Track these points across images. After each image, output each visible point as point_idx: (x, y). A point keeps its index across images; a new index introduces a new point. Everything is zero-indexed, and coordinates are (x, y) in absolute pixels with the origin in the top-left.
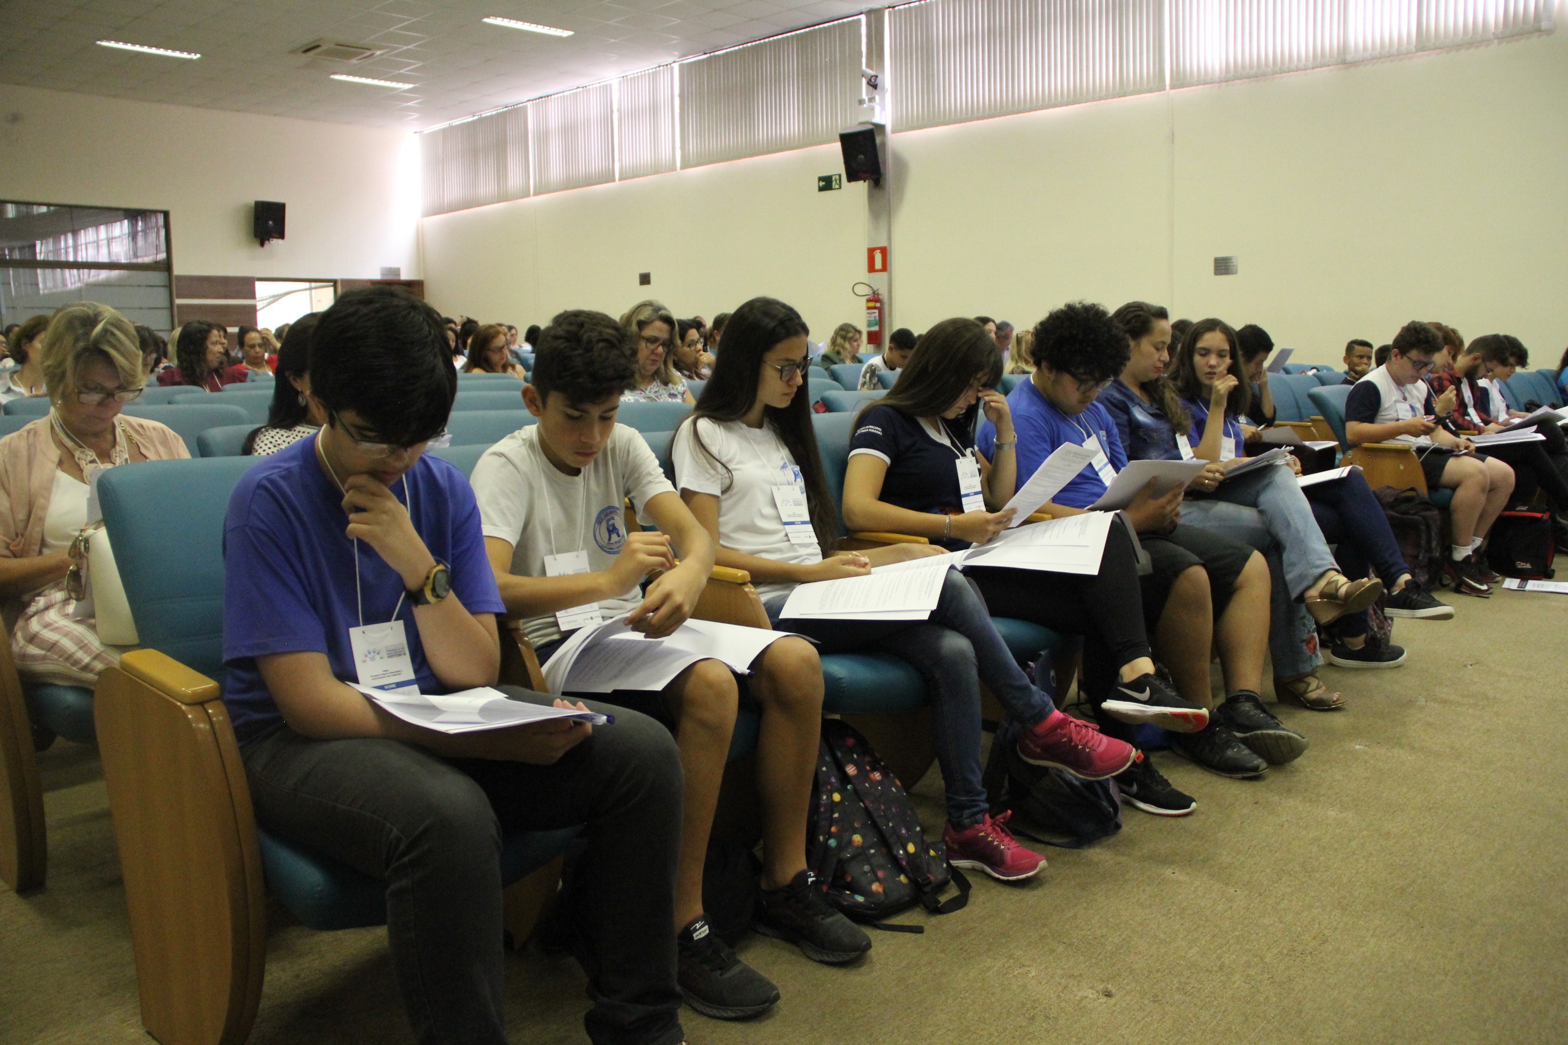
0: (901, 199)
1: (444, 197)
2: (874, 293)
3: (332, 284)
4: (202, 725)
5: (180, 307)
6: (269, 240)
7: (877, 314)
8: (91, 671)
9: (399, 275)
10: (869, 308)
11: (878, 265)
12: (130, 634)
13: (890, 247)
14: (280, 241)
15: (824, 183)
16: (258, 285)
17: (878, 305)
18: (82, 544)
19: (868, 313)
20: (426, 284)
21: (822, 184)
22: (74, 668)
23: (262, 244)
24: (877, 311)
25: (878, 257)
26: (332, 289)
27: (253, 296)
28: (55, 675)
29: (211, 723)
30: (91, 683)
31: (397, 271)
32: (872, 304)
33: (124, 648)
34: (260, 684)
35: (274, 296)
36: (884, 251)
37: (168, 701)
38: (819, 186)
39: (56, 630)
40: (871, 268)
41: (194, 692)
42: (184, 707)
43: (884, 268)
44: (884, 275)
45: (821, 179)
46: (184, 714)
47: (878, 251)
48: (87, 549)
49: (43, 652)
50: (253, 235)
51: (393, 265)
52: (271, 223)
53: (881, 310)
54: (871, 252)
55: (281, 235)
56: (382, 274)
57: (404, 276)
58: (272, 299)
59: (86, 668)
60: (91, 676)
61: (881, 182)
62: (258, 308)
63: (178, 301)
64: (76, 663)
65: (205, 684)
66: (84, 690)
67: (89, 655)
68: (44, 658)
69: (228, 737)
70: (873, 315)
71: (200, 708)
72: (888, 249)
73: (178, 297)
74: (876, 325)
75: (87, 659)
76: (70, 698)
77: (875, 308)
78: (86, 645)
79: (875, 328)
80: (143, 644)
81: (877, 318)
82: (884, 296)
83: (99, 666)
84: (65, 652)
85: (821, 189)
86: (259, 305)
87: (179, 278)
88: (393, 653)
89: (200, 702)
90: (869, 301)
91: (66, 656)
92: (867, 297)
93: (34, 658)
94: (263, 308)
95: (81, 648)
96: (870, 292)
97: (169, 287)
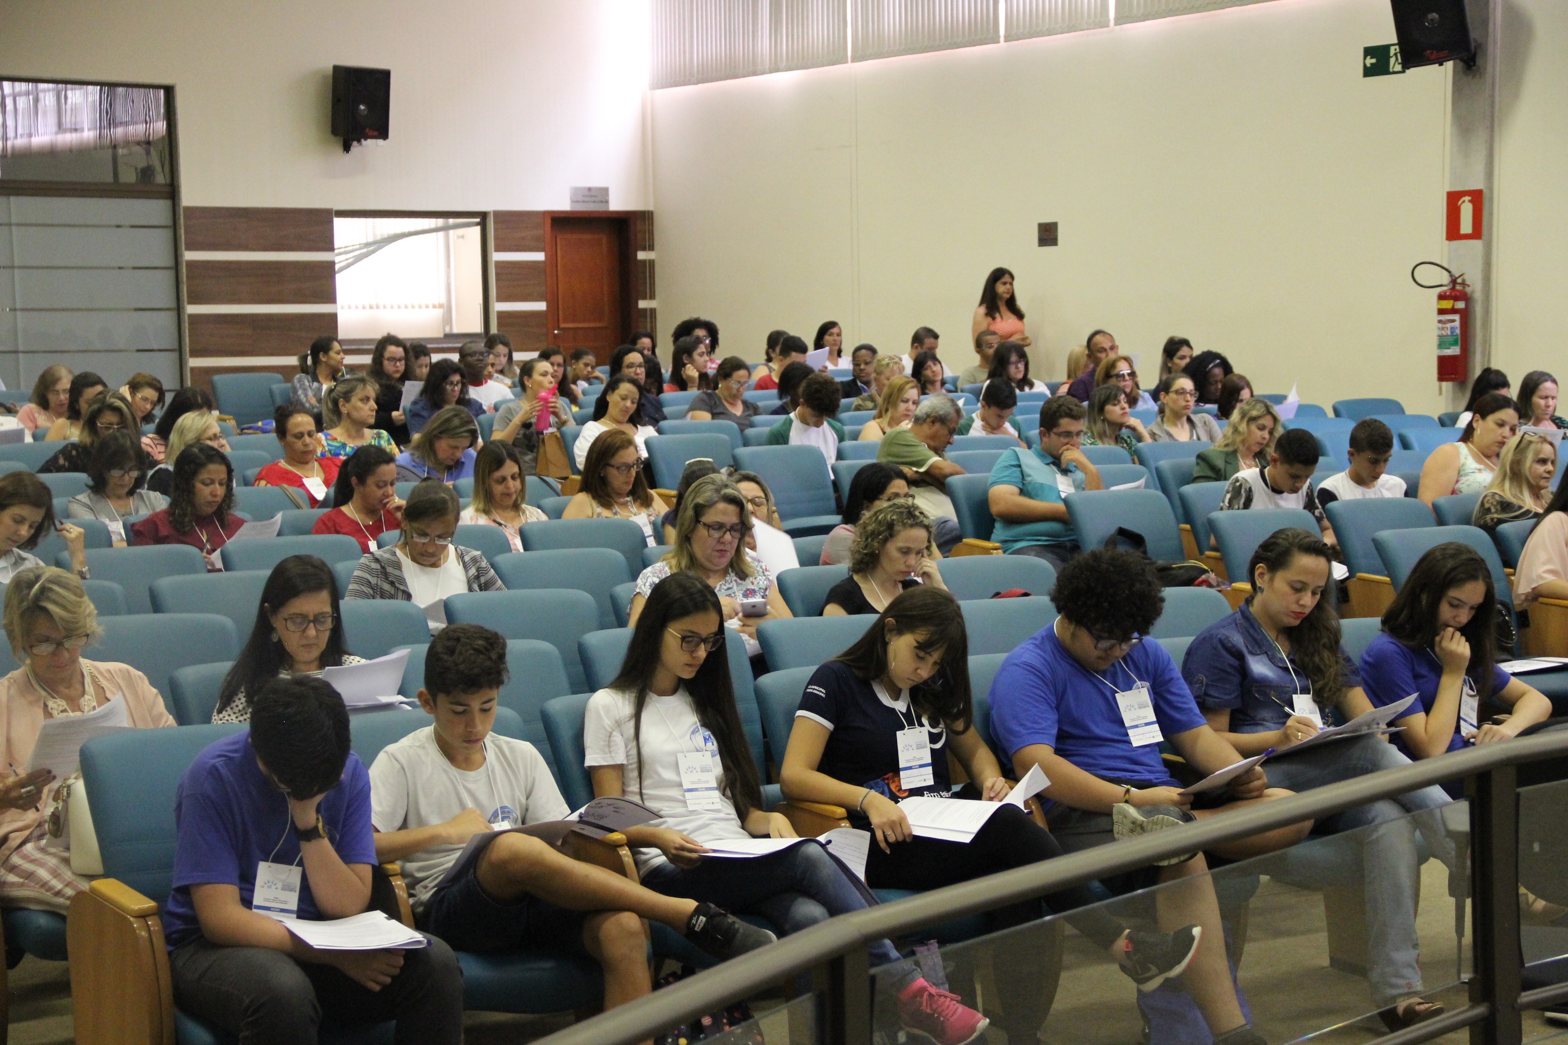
0: (1516, 95)
1: (692, 53)
2: (1454, 281)
3: (478, 220)
4: (143, 933)
5: (191, 264)
6: (359, 141)
7: (1457, 324)
8: (63, 896)
9: (607, 202)
10: (1441, 312)
11: (1466, 226)
12: (97, 866)
13: (1491, 189)
14: (380, 142)
15: (1374, 61)
16: (338, 222)
17: (1461, 305)
18: (65, 789)
19: (1440, 321)
20: (655, 215)
21: (1370, 61)
22: (48, 894)
23: (347, 148)
24: (1457, 317)
25: (1466, 209)
26: (477, 230)
27: (329, 246)
28: (29, 900)
29: (149, 931)
30: (60, 906)
31: (604, 192)
32: (1447, 304)
33: (91, 877)
34: (190, 904)
35: (367, 245)
36: (1477, 197)
37: (122, 916)
38: (1365, 65)
39: (33, 861)
40: (1453, 232)
41: (140, 909)
42: (132, 919)
43: (1477, 233)
44: (1476, 245)
45: (1369, 51)
46: (131, 924)
47: (1467, 198)
48: (69, 794)
49: (21, 880)
50: (329, 130)
51: (596, 182)
52: (362, 107)
53: (1466, 316)
54: (1453, 199)
55: (383, 132)
56: (573, 202)
57: (617, 204)
58: (364, 250)
59: (58, 893)
60: (60, 900)
61: (1479, 61)
62: (337, 267)
63: (189, 256)
64: (50, 889)
65: (148, 904)
66: (55, 914)
67: (62, 883)
68: (22, 885)
69: (159, 942)
70: (1449, 325)
71: (142, 920)
72: (1486, 193)
73: (191, 247)
74: (1455, 343)
75: (59, 886)
76: (43, 921)
77: (1453, 311)
78: (59, 874)
79: (1455, 351)
80: (106, 875)
81: (1458, 331)
82: (1475, 285)
83: (69, 892)
84: (41, 880)
85: (1369, 72)
86: (340, 261)
87: (190, 210)
88: (287, 888)
89: (143, 916)
90: (1441, 297)
91: (41, 883)
92: (1439, 290)
93: (13, 884)
94: (348, 266)
95: (55, 877)
96: (1445, 279)
97: (175, 226)
